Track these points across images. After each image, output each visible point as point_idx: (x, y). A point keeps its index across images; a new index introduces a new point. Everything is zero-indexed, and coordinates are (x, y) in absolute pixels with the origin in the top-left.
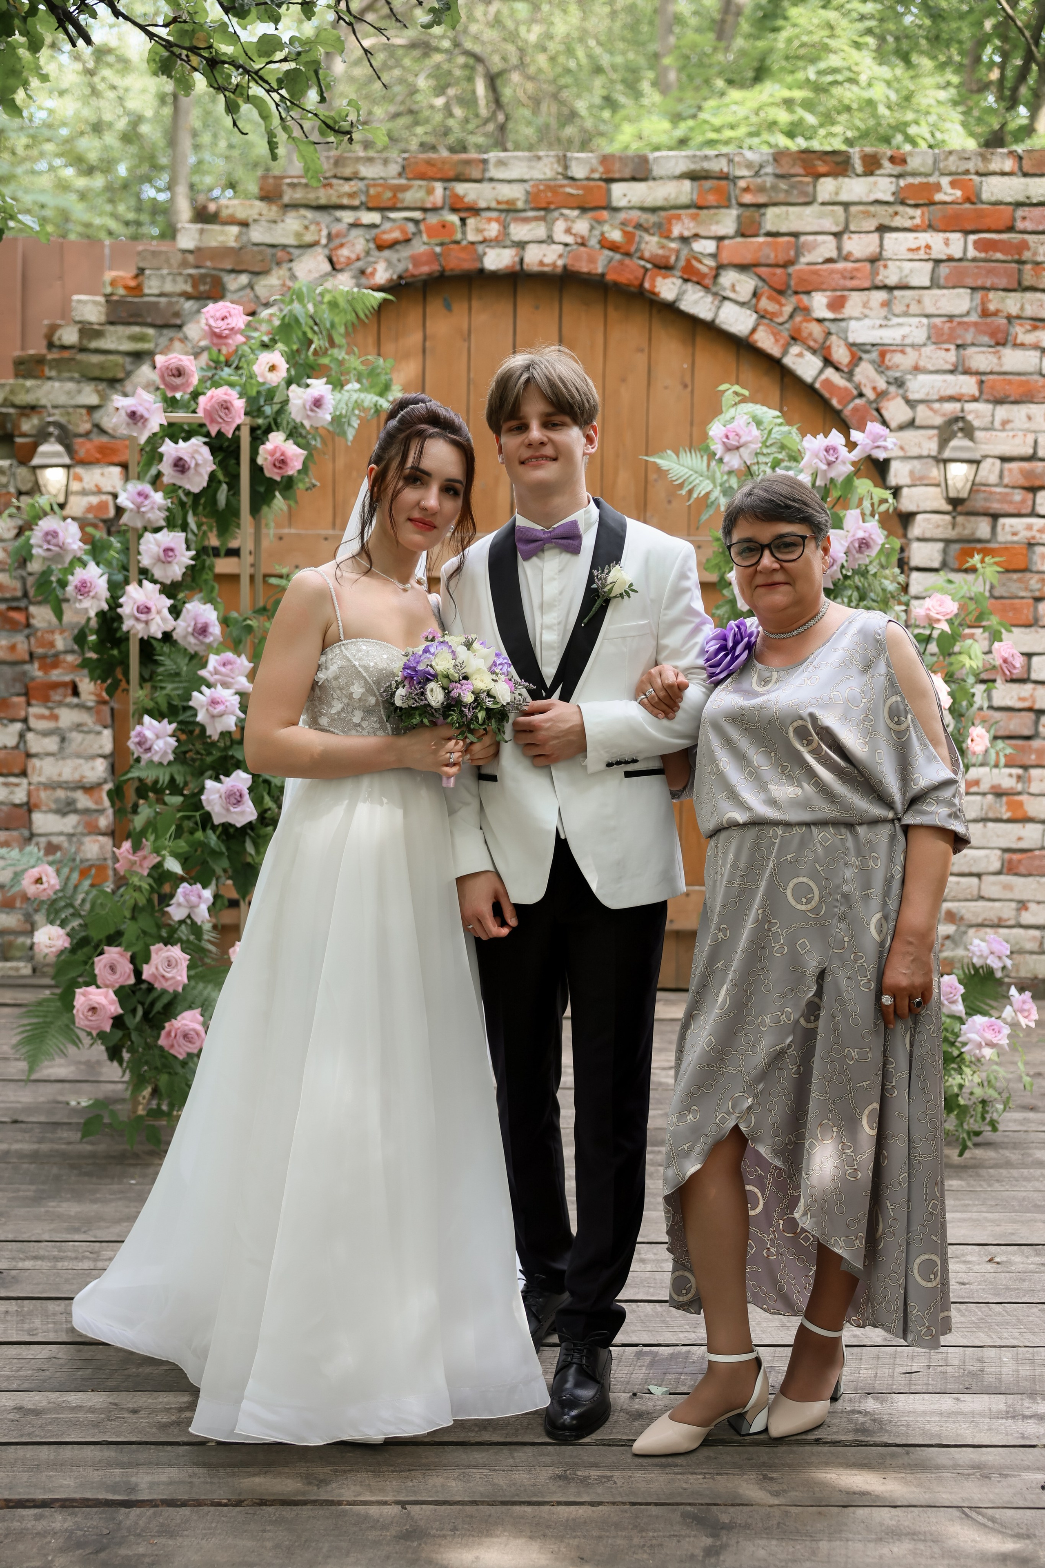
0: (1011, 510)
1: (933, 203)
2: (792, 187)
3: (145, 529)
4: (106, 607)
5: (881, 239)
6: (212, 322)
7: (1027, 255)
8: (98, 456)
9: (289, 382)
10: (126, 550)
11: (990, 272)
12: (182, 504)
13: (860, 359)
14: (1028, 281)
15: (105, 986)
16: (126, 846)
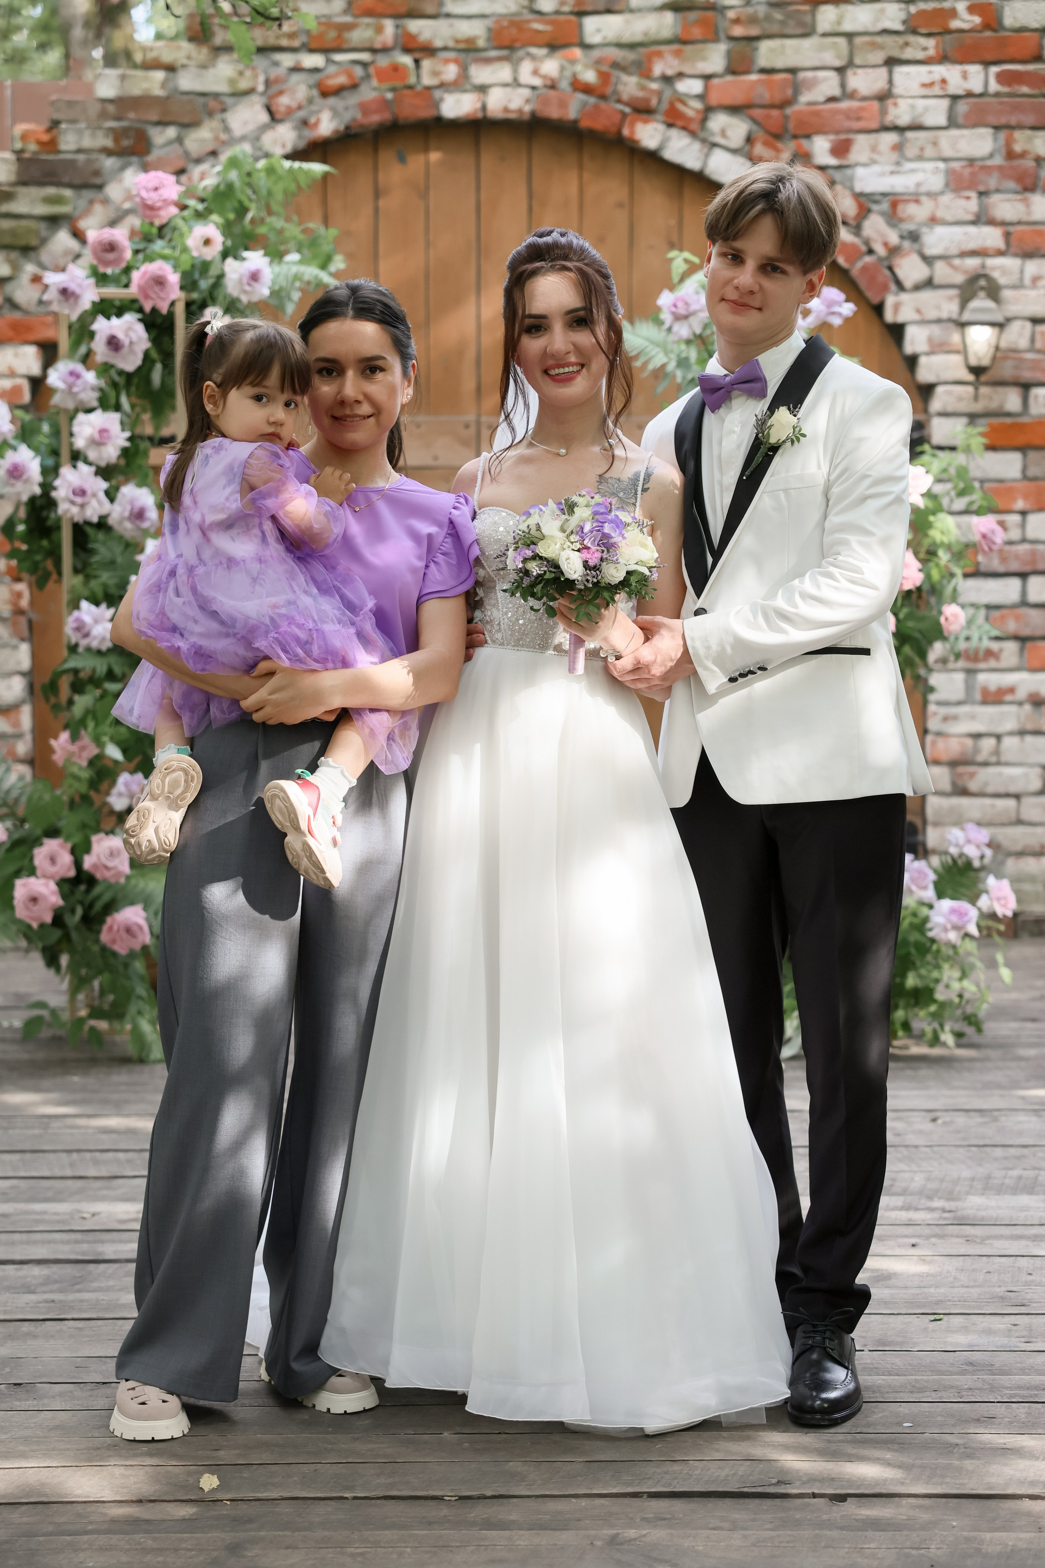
1: (949, 32)
2: (789, 16)
3: (76, 411)
4: (38, 491)
6: (144, 194)
8: (11, 334)
9: (225, 255)
10: (56, 432)
11: (1016, 108)
12: (115, 384)
13: (869, 211)
15: (45, 876)
16: (65, 736)
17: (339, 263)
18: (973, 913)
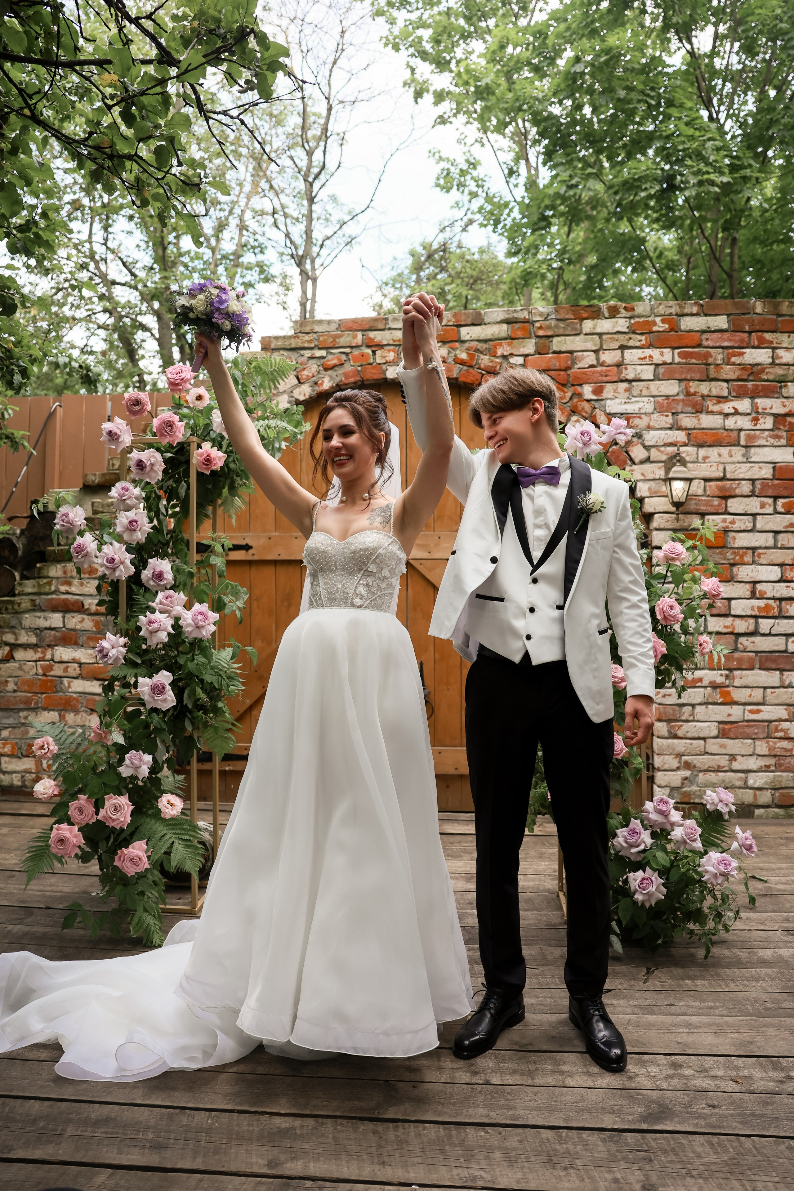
0: (713, 511)
1: (652, 332)
2: (567, 325)
3: (122, 509)
5: (623, 353)
7: (711, 360)
11: (689, 370)
14: (712, 374)
15: (76, 824)
17: (307, 427)
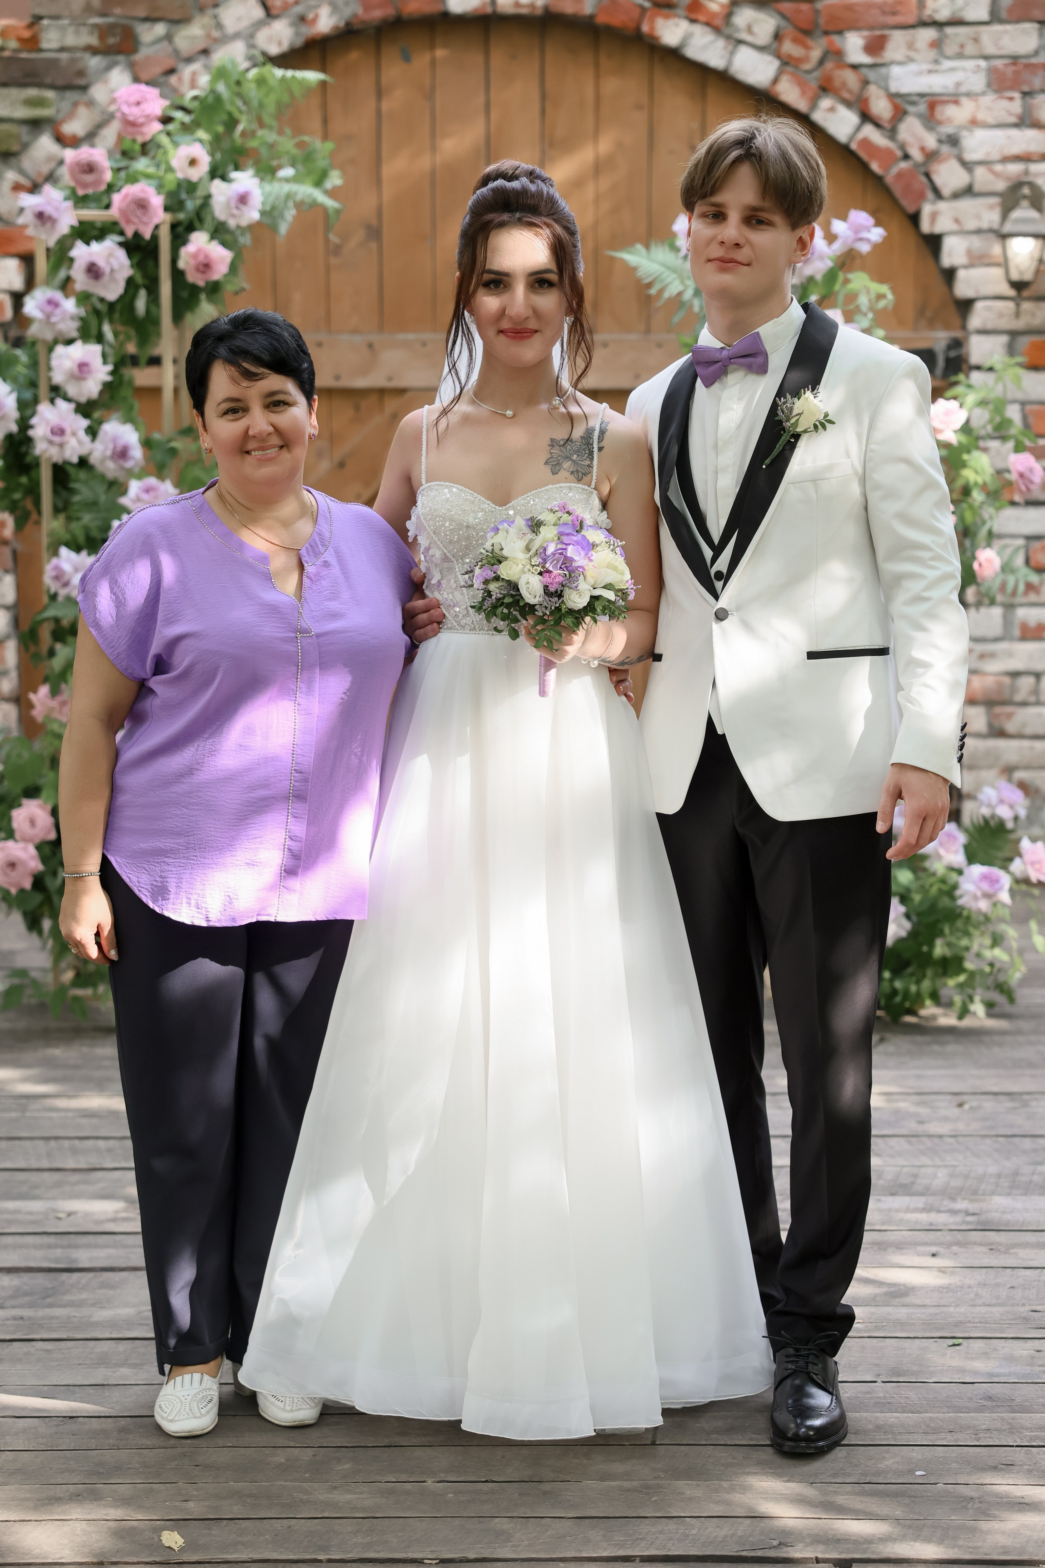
3: (56, 342)
4: (14, 428)
6: (125, 109)
9: (212, 175)
10: (34, 364)
12: (97, 313)
13: (906, 112)
15: (25, 840)
16: (44, 690)
17: (335, 179)
18: (1006, 881)
